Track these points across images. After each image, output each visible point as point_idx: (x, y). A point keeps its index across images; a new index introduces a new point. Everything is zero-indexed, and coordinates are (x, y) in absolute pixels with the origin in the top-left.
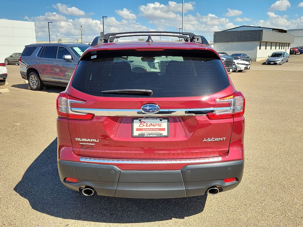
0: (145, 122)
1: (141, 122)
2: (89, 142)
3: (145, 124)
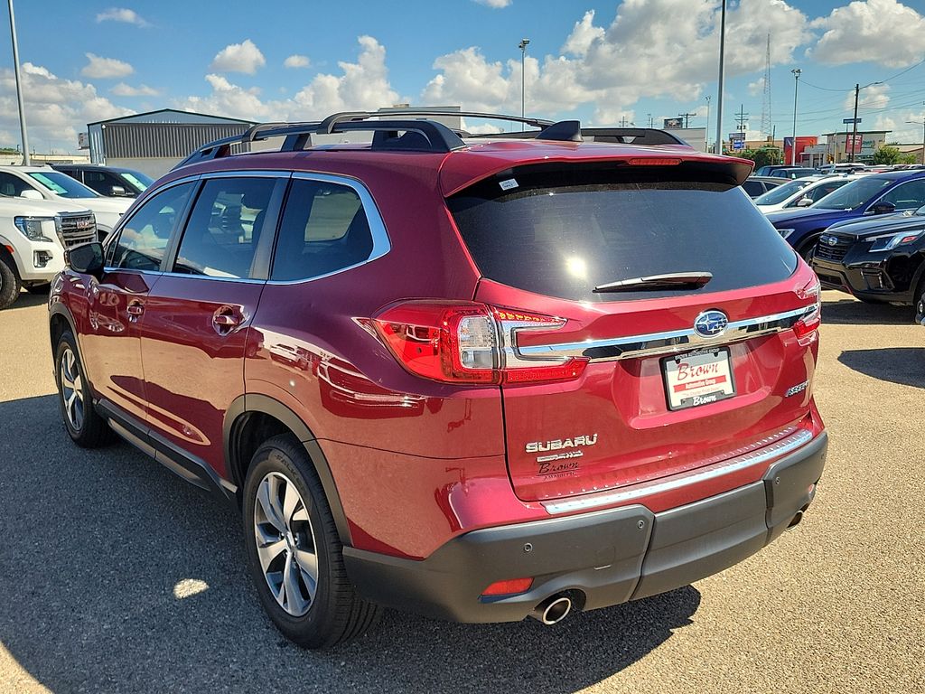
0: (687, 365)
1: (680, 367)
2: (568, 449)
3: (688, 370)
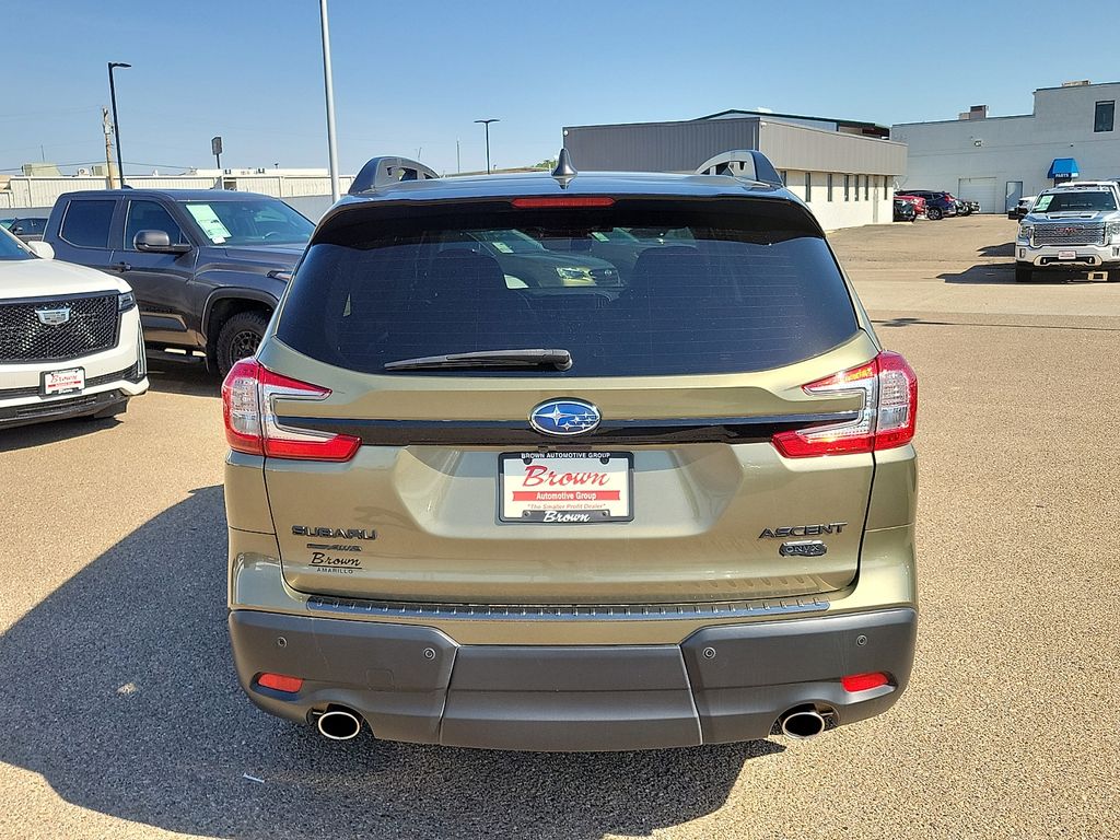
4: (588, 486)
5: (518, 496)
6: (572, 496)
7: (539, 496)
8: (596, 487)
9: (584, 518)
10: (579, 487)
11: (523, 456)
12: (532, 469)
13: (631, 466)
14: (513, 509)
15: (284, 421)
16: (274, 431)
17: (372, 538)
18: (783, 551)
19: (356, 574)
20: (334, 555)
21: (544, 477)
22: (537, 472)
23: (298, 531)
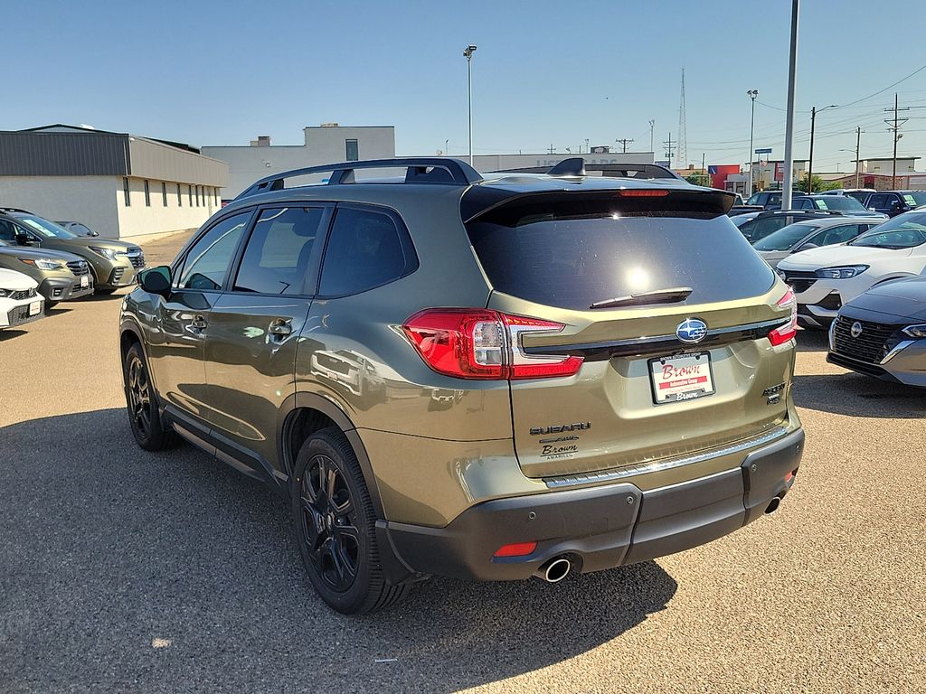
4: (693, 375)
5: (664, 386)
6: (686, 382)
7: (672, 385)
8: (696, 375)
9: (695, 395)
10: (689, 376)
11: (662, 359)
12: (665, 367)
13: (710, 360)
14: (661, 395)
15: (528, 351)
16: (520, 359)
17: (588, 426)
18: (768, 402)
19: (574, 456)
20: (558, 446)
21: (672, 372)
22: (669, 368)
23: (534, 432)
